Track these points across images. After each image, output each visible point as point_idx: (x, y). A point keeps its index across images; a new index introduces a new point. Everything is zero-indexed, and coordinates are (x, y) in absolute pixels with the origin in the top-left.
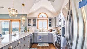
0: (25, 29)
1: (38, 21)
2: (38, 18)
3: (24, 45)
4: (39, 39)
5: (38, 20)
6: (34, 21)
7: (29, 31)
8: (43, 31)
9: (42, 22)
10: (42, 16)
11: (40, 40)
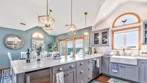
0: (90, 49)
1: (113, 34)
2: (113, 27)
3: (81, 73)
4: (114, 69)
5: (113, 32)
6: (105, 35)
7: (95, 52)
8: (125, 54)
9: (123, 34)
10: (124, 22)
11: (117, 71)
